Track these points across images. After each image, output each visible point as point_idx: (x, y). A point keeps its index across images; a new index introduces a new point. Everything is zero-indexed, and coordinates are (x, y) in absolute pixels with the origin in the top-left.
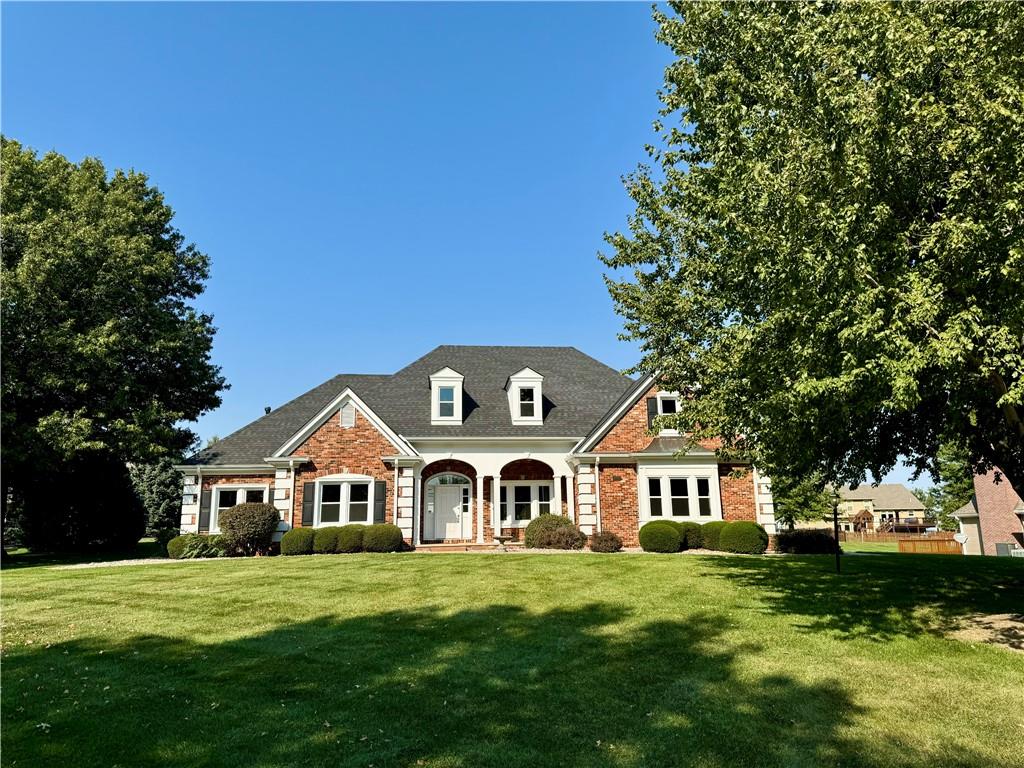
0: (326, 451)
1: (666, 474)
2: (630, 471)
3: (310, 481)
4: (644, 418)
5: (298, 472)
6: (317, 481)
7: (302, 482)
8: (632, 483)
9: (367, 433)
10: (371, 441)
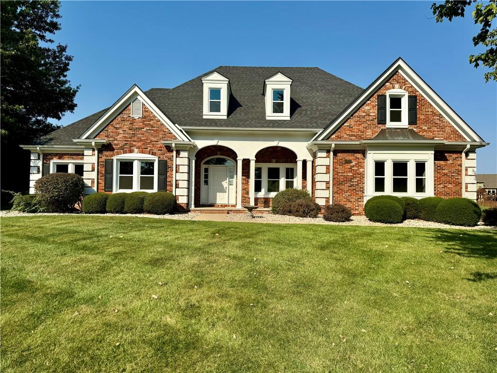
0: (121, 136)
1: (389, 158)
2: (359, 156)
3: (109, 158)
4: (374, 112)
5: (100, 151)
6: (115, 158)
7: (103, 159)
8: (361, 165)
9: (151, 122)
10: (155, 129)
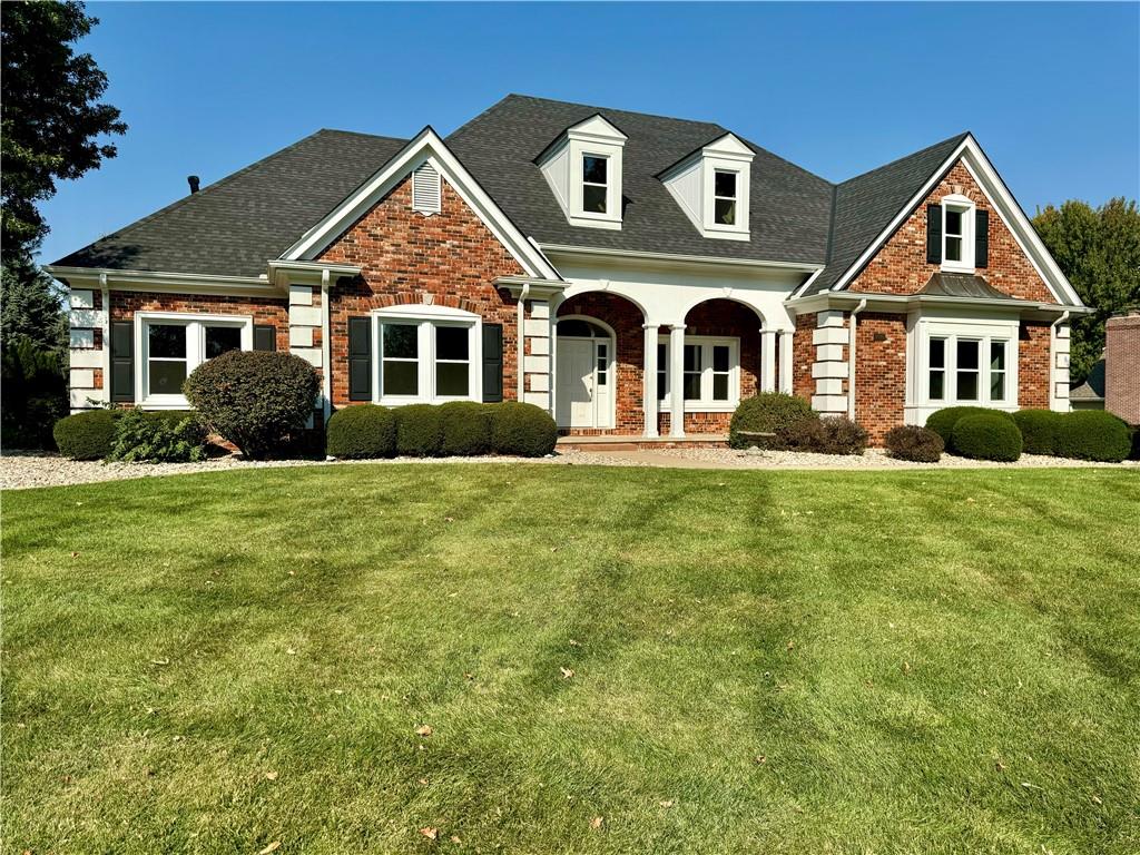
0: (388, 257)
1: (953, 330)
2: (897, 325)
3: (359, 314)
4: (921, 239)
5: (335, 296)
6: (374, 315)
7: (344, 314)
8: (899, 345)
9: (464, 228)
10: (473, 244)
